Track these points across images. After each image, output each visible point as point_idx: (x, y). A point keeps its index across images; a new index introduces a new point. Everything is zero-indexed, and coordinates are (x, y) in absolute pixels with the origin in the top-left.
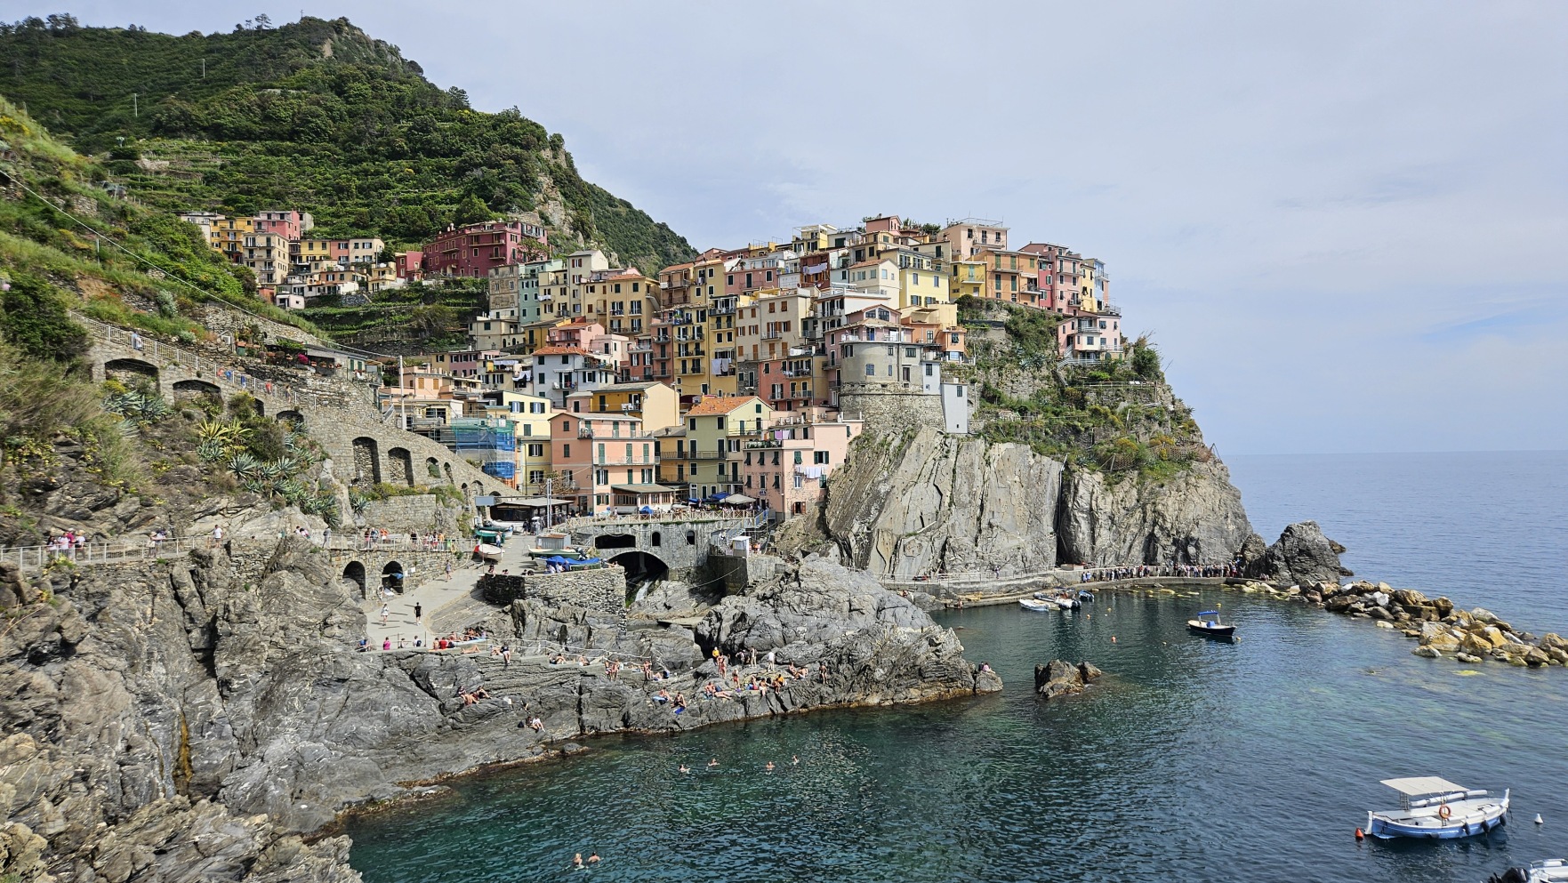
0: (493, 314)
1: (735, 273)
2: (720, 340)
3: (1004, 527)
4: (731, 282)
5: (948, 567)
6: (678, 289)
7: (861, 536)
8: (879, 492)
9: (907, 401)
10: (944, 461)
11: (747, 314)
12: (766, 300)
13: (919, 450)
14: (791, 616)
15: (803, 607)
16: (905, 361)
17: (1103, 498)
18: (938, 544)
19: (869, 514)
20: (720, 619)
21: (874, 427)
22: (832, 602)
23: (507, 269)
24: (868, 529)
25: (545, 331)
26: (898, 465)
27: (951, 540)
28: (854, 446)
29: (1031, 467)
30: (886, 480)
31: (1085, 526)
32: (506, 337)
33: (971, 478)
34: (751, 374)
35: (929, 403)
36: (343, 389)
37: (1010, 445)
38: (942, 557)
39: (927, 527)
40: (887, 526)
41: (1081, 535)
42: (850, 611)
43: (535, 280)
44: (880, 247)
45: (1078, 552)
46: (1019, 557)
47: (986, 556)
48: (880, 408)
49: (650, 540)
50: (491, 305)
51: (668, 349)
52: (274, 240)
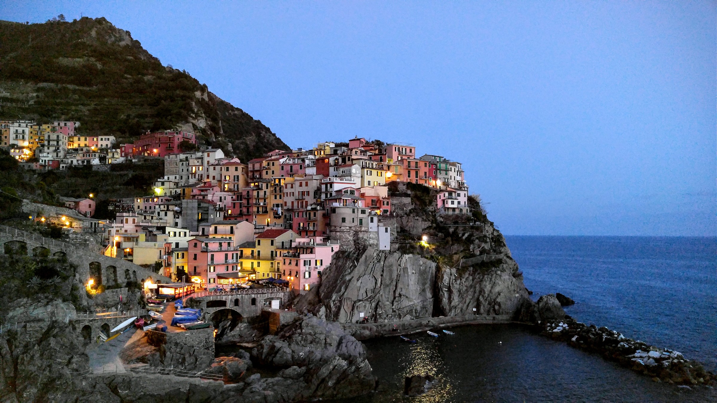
0: (166, 178)
1: (285, 165)
2: (276, 198)
3: (407, 295)
4: (282, 169)
5: (378, 317)
6: (257, 171)
7: (336, 302)
8: (346, 280)
9: (361, 235)
10: (377, 265)
11: (289, 186)
12: (297, 180)
13: (366, 259)
14: (296, 347)
15: (303, 342)
16: (361, 216)
17: (456, 281)
18: (374, 305)
19: (340, 291)
20: (262, 347)
21: (345, 247)
22: (317, 340)
23: (174, 156)
24: (340, 298)
25: (191, 189)
26: (355, 266)
27: (380, 303)
28: (335, 256)
29: (421, 266)
30: (350, 274)
31: (446, 295)
32: (172, 190)
33: (391, 271)
34: (290, 215)
35: (371, 236)
36: (87, 237)
37: (411, 255)
38: (376, 311)
39: (369, 296)
40: (349, 296)
41: (444, 299)
42: (325, 344)
43: (187, 162)
44: (354, 157)
45: (443, 307)
46: (414, 311)
47: (397, 311)
48: (347, 238)
49: (234, 303)
50: (165, 173)
51: (250, 201)
52: (61, 136)
